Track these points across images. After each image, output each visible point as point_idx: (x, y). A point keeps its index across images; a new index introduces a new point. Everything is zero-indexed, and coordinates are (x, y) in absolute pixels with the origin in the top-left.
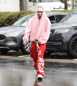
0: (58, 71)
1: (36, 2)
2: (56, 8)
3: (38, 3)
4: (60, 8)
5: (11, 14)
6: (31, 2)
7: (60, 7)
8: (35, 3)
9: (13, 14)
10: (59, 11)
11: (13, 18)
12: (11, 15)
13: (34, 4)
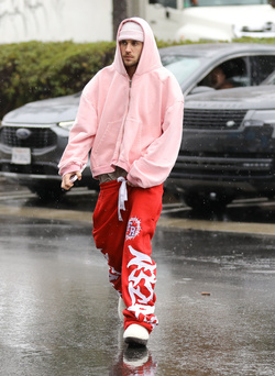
0: (254, 269)
1: (174, 6)
2: (251, 27)
3: (185, 7)
4: (269, 29)
5: (79, 51)
6: (157, 5)
7: (269, 23)
8: (170, 10)
9: (87, 49)
10: (263, 39)
11: (85, 65)
12: (78, 56)
13: (168, 15)
